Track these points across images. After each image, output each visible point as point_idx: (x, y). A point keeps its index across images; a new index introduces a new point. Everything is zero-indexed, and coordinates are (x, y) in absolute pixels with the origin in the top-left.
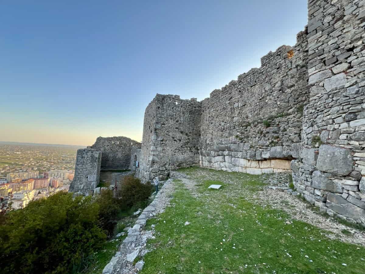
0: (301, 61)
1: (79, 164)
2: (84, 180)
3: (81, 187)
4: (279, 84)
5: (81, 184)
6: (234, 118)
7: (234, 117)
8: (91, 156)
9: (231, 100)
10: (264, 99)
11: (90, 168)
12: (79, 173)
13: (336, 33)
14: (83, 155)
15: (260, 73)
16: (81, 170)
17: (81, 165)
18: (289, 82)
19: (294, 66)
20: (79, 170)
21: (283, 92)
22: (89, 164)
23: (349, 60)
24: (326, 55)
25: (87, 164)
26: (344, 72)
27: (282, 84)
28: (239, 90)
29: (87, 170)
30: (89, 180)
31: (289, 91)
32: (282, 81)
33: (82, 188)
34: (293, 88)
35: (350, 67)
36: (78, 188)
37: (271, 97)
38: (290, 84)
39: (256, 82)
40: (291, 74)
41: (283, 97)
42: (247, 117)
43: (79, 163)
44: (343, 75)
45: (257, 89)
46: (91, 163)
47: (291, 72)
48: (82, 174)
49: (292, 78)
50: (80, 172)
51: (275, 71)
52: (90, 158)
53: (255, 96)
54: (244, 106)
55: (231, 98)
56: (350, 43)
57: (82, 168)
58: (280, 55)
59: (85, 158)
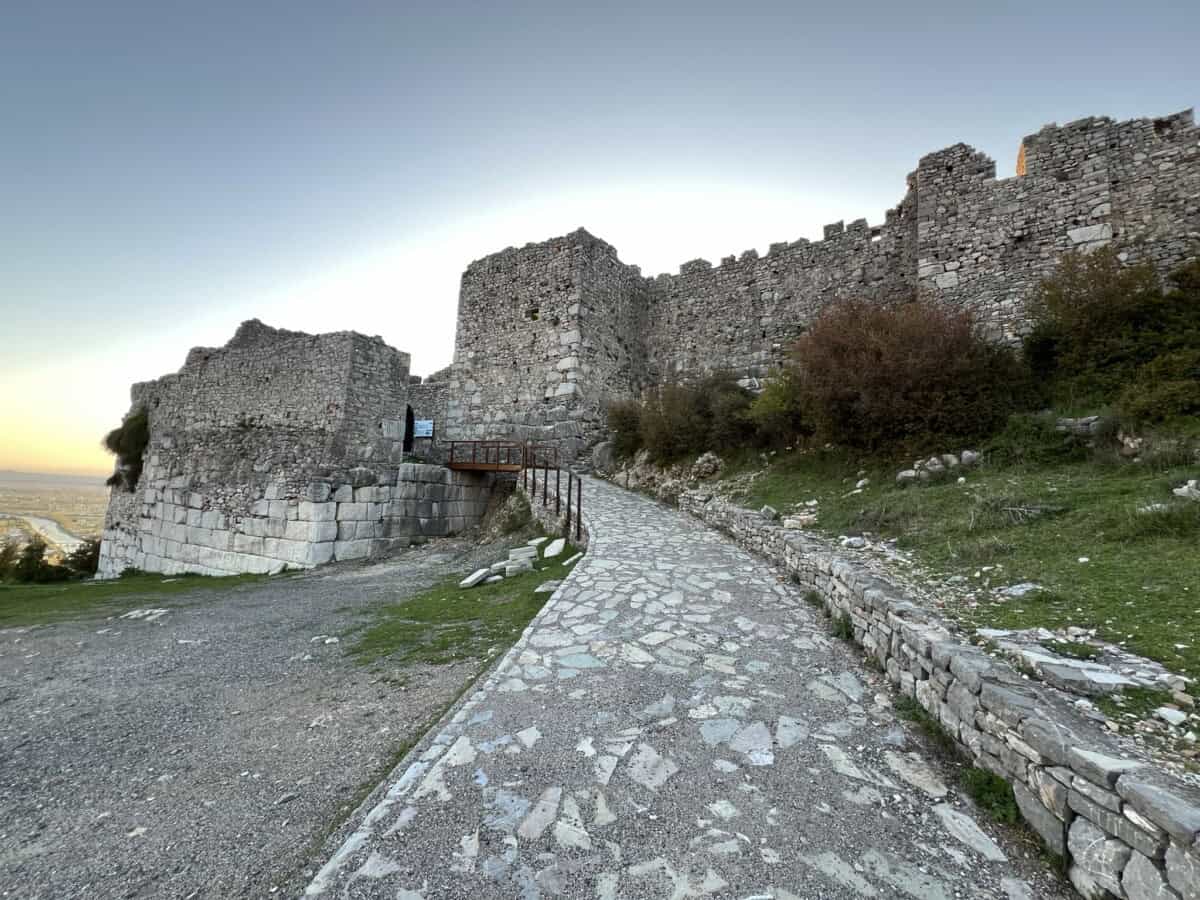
0: (892, 249)
1: (359, 379)
2: (372, 431)
3: (363, 453)
4: (859, 272)
5: (364, 444)
6: (764, 320)
7: (761, 317)
8: (391, 361)
9: (752, 285)
10: (833, 291)
11: (390, 399)
12: (358, 409)
13: (950, 228)
14: (370, 352)
15: (822, 249)
16: (363, 400)
17: (364, 384)
18: (875, 272)
19: (883, 252)
20: (358, 396)
21: (866, 285)
22: (387, 385)
23: (962, 259)
24: (939, 249)
25: (380, 382)
26: (955, 270)
27: (864, 273)
28: (773, 269)
29: (379, 403)
30: (385, 434)
31: (874, 283)
32: (864, 269)
33: (367, 455)
34: (881, 282)
35: (961, 267)
36: (356, 454)
37: (845, 289)
38: (876, 276)
39: (813, 262)
40: (879, 263)
41: (865, 291)
42: (796, 318)
43: (356, 375)
44: (954, 273)
45: (816, 273)
46: (392, 383)
47: (878, 259)
48: (366, 413)
49: (879, 267)
50: (360, 405)
51: (852, 252)
52: (390, 365)
53: (812, 284)
54: (789, 298)
55: (753, 281)
56: (963, 243)
57: (367, 392)
58: (858, 231)
59: (375, 364)
